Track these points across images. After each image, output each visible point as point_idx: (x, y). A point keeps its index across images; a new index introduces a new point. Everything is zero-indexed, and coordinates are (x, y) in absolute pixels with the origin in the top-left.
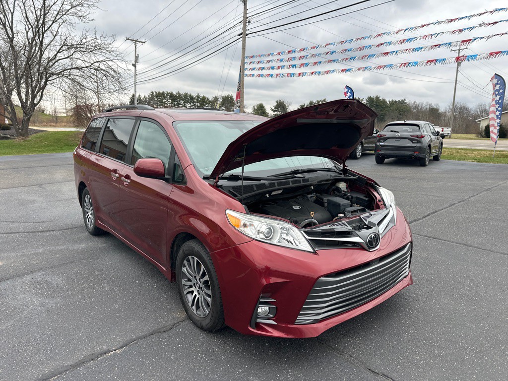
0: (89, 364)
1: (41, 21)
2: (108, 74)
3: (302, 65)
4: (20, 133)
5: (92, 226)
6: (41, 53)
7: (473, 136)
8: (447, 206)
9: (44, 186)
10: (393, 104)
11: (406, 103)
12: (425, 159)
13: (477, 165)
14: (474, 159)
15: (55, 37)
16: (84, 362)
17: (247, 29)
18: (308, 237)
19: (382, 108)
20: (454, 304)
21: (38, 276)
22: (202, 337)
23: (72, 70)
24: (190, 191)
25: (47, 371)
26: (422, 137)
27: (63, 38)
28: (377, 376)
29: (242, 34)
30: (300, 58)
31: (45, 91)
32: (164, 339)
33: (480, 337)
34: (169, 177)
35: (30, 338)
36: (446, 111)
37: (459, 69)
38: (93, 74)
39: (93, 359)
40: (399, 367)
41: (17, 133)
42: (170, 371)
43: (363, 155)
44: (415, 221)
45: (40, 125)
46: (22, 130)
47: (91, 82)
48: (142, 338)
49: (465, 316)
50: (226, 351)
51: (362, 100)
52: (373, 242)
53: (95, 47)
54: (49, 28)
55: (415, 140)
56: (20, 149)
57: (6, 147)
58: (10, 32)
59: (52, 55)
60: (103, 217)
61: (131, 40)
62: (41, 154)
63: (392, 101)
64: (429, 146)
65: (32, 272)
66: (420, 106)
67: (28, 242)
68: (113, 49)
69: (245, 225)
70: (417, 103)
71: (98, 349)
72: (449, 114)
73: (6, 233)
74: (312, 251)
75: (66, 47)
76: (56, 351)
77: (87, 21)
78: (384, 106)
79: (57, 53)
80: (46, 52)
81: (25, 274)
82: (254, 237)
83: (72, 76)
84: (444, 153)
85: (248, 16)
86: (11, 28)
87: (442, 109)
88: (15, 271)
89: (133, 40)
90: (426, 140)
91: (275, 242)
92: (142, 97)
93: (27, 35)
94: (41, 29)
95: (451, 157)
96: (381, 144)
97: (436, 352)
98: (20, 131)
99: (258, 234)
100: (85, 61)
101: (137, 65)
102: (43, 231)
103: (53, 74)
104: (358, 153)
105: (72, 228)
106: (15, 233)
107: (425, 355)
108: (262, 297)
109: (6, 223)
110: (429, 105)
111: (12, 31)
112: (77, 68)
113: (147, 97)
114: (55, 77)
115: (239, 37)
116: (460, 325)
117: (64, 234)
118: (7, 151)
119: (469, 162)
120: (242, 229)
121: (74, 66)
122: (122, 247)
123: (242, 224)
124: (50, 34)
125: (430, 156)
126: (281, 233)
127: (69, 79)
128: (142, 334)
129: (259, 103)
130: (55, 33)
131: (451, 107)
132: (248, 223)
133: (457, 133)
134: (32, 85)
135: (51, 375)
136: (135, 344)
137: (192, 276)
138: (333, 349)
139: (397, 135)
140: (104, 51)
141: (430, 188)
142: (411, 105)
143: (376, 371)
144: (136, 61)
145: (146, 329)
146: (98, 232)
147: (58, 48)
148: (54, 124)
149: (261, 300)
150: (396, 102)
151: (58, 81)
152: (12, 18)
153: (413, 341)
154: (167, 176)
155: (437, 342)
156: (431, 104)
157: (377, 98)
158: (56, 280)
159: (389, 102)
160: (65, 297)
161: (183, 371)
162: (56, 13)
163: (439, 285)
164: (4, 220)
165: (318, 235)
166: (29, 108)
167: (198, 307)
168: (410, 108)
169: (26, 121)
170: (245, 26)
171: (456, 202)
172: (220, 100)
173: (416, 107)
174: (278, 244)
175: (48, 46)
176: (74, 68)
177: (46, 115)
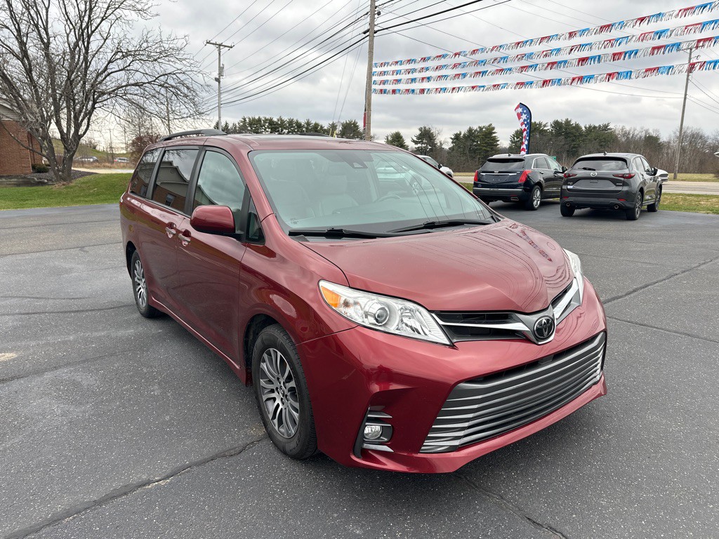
0: (120, 500)
1: (86, 19)
2: (179, 92)
3: (458, 75)
4: (60, 176)
5: (144, 305)
6: (86, 64)
7: (711, 176)
8: (664, 277)
9: (87, 249)
10: (591, 131)
11: (609, 129)
12: (634, 209)
13: (713, 218)
14: (708, 209)
15: (105, 40)
16: (113, 497)
17: (376, 23)
18: (441, 323)
19: (575, 136)
20: (666, 422)
21: (64, 373)
22: (285, 465)
23: (129, 87)
24: (270, 254)
25: (59, 508)
26: (630, 177)
27: (116, 41)
28: (540, 530)
29: (368, 31)
30: (455, 66)
31: (93, 118)
32: (229, 466)
33: (703, 473)
34: (242, 233)
35: (42, 460)
36: (670, 140)
37: (690, 77)
38: (159, 93)
39: (125, 494)
40: (574, 516)
41: (57, 177)
42: (233, 512)
43: (543, 204)
44: (614, 299)
45: (90, 166)
46: (63, 172)
47: (156, 103)
48: (198, 464)
49: (681, 441)
50: (317, 486)
51: (545, 126)
52: (544, 331)
53: (161, 53)
54: (97, 28)
55: (620, 181)
56: (60, 198)
57: (41, 197)
58: (44, 36)
59: (101, 66)
60: (159, 292)
61: (213, 44)
62: (88, 205)
63: (590, 127)
64: (642, 190)
65: (56, 368)
66: (631, 132)
67: (56, 326)
68: (185, 57)
69: (346, 304)
70: (627, 128)
71: (134, 479)
72: (675, 144)
73: (28, 314)
74: (448, 343)
75: (121, 54)
76: (76, 480)
77: (148, 17)
78: (577, 134)
79: (108, 64)
80: (93, 63)
81: (46, 370)
82: (359, 321)
83: (128, 95)
84: (664, 201)
85: (377, 4)
86: (46, 29)
87: (664, 138)
88: (33, 366)
89: (216, 44)
90: (637, 182)
91: (392, 329)
92: (230, 126)
93: (68, 39)
94: (86, 31)
95: (675, 207)
96: (569, 187)
97: (633, 495)
98: (60, 173)
99: (366, 317)
100: (147, 74)
101: (221, 80)
102: (78, 311)
103: (103, 93)
104: (535, 202)
105: (117, 307)
106: (39, 313)
107: (615, 499)
108: (370, 411)
109: (29, 299)
110: (644, 132)
111: (47, 34)
112: (136, 85)
113: (237, 125)
114: (105, 97)
115: (364, 35)
116: (673, 454)
117: (106, 315)
118: (42, 201)
119: (702, 214)
120: (342, 310)
121: (131, 81)
122: (183, 334)
123: (342, 302)
124: (99, 37)
125: (642, 205)
126: (402, 316)
127: (125, 99)
128: (199, 458)
129: (394, 131)
130: (105, 36)
131: (678, 134)
132: (351, 301)
133: (686, 172)
134: (74, 109)
135: (66, 515)
136: (187, 472)
137: (274, 377)
138: (476, 486)
139: (592, 173)
140: (172, 60)
141: (641, 251)
142: (617, 132)
143: (539, 521)
144: (220, 74)
145: (205, 451)
146: (153, 314)
147: (110, 55)
148: (109, 165)
149: (369, 416)
150: (595, 127)
151: (109, 103)
152: (47, 15)
153: (599, 477)
154: (238, 232)
155: (636, 479)
156: (648, 130)
157: (568, 122)
158: (87, 379)
159: (586, 128)
160: (96, 404)
161: (252, 514)
162: (106, 6)
163: (644, 394)
164: (27, 296)
165: (458, 319)
166: (72, 142)
167: (280, 423)
168: (616, 137)
169: (69, 160)
170: (373, 19)
171: (677, 272)
172: (339, 128)
173: (626, 134)
174: (397, 332)
175: (96, 53)
176: (133, 85)
177: (98, 152)
